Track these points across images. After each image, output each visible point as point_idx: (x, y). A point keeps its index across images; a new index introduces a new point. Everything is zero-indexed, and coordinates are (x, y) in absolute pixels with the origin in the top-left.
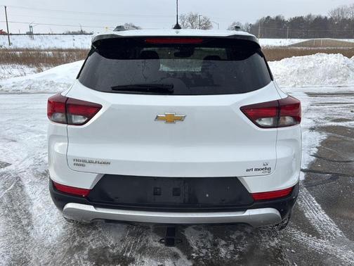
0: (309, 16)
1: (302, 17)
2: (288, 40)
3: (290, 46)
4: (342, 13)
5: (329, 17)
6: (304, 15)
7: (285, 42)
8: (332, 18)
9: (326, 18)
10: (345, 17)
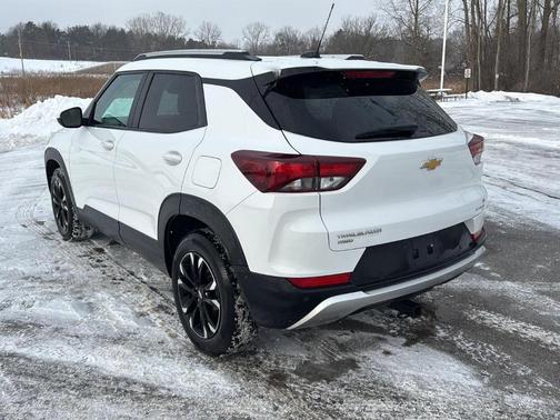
0: (98, 27)
1: (86, 28)
2: (73, 62)
3: (79, 72)
4: (145, 25)
5: (127, 30)
6: (90, 24)
7: (70, 67)
8: (131, 32)
9: (123, 31)
10: (150, 31)
